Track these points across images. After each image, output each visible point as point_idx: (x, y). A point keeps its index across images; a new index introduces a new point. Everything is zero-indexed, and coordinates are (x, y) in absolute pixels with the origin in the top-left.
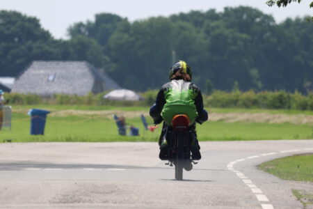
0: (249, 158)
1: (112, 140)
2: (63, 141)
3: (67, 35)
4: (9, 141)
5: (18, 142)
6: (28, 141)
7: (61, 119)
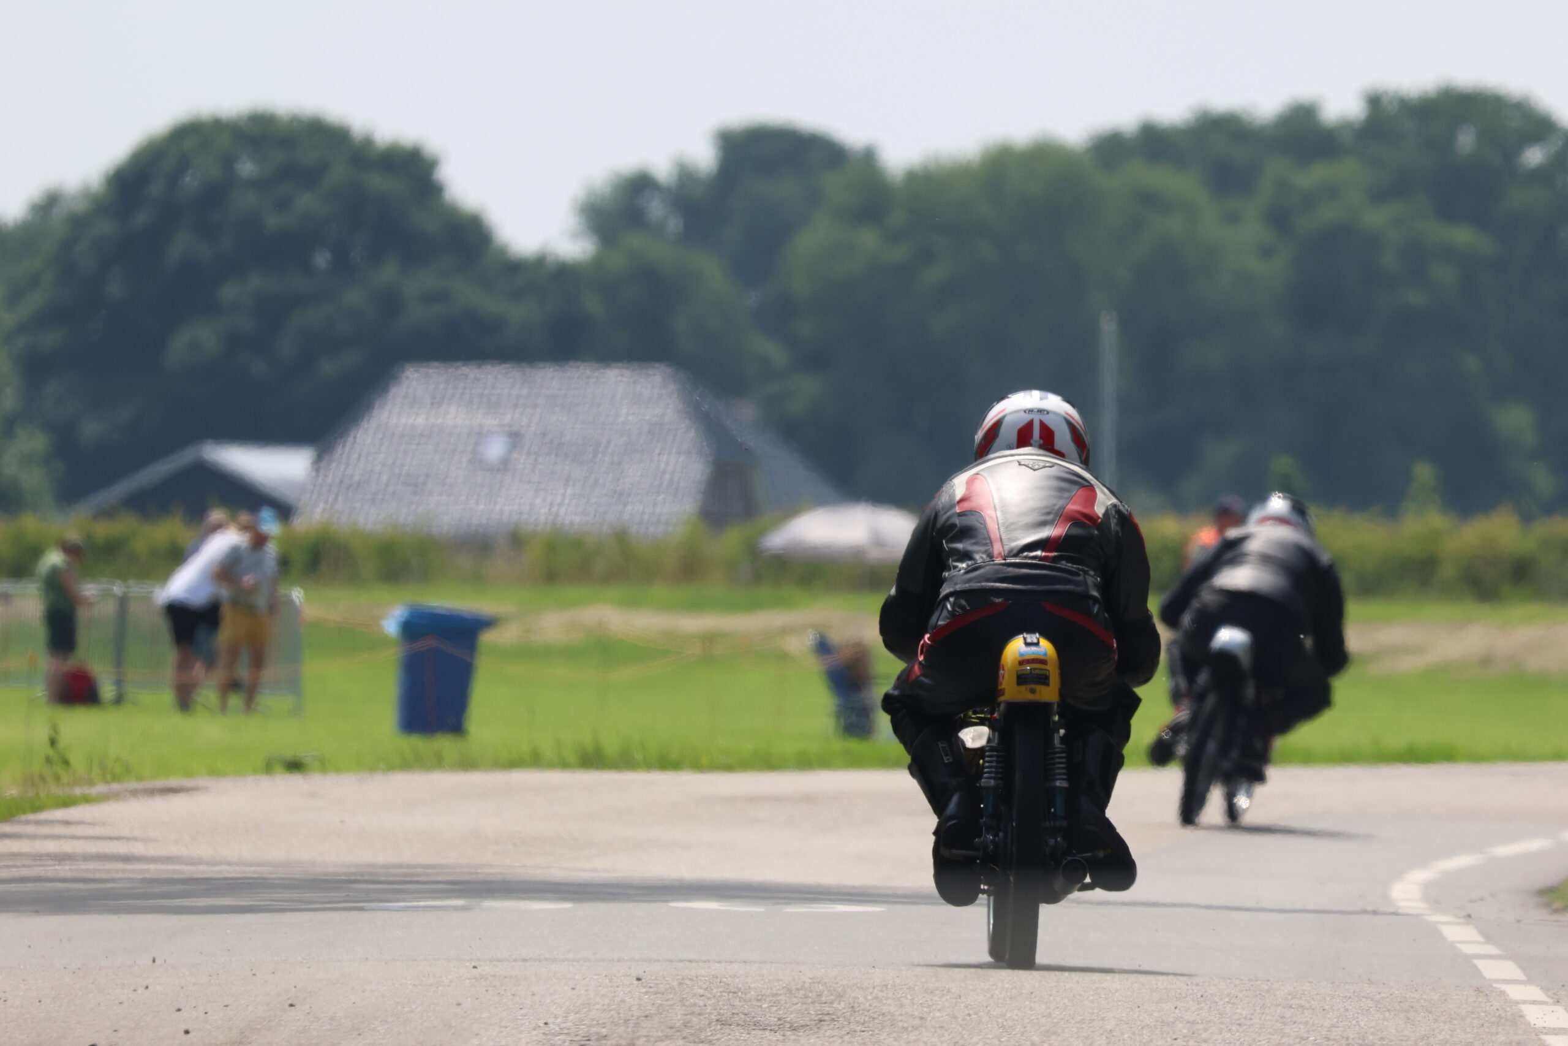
0: (1503, 851)
1: (805, 762)
2: (564, 765)
3: (575, 236)
4: (295, 766)
5: (338, 770)
6: (391, 767)
7: (546, 653)
